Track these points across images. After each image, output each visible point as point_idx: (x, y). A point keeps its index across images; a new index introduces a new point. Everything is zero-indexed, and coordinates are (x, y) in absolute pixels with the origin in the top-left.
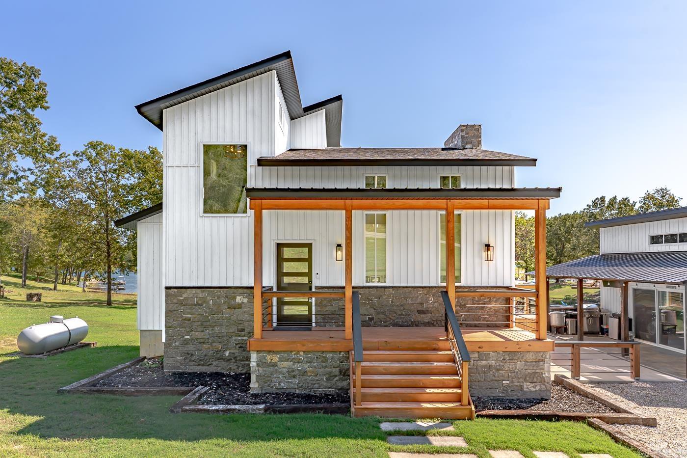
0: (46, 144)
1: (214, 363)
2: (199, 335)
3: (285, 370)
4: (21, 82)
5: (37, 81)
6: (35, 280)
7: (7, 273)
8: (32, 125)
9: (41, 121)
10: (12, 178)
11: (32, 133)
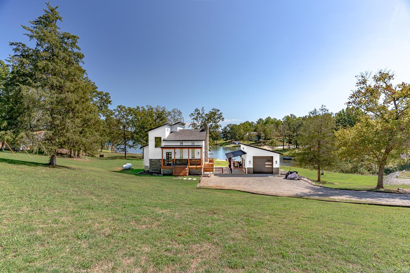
1: (157, 171)
2: (154, 166)
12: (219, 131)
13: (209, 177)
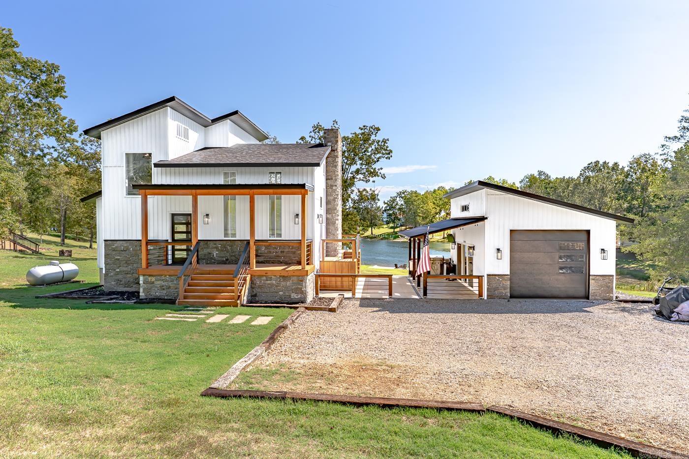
0: (66, 126)
1: (134, 286)
2: (125, 269)
3: (158, 286)
4: (44, 77)
5: (56, 75)
6: (74, 239)
7: (47, 233)
8: (54, 110)
9: (61, 106)
10: (39, 155)
11: (54, 117)
12: (379, 207)
13: (332, 310)
